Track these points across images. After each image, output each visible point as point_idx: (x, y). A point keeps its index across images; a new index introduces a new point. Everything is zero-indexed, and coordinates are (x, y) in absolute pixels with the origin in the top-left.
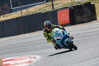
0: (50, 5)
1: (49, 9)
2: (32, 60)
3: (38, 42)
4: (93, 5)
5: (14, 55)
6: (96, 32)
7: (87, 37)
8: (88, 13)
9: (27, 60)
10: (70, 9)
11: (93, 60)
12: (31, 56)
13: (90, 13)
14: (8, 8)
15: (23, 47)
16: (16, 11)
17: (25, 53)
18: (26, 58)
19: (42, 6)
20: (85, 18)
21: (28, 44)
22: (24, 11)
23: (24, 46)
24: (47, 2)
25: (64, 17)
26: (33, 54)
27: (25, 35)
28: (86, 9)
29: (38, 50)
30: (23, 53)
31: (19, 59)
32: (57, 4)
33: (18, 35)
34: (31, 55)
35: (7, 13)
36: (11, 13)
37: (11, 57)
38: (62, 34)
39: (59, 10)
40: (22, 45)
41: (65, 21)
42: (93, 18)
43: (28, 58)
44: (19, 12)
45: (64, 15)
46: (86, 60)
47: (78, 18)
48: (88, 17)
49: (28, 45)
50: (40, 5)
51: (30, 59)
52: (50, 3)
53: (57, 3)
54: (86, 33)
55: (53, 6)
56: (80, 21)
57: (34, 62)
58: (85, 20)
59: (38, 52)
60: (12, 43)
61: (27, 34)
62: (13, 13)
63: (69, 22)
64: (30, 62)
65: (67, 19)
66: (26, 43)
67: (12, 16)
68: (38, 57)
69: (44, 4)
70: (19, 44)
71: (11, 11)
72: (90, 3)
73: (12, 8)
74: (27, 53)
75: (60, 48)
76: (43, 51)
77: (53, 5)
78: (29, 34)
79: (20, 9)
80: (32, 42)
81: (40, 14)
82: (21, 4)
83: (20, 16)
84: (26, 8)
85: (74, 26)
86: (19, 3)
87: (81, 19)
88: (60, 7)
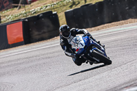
4: (56, 15)
8: (48, 27)
10: (24, 22)
11: (58, 90)
13: (51, 26)
20: (44, 33)
28: (46, 21)
32: (5, 16)
39: (8, 24)
41: (18, 38)
45: (15, 31)
47: (35, 34)
48: (49, 31)
53: (6, 14)
54: (47, 54)
56: (38, 37)
58: (44, 35)
63: (23, 40)
65: (21, 35)
72: (52, 12)
85: (30, 45)
87: (39, 35)
88: (10, 20)
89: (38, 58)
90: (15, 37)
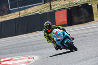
0: (48, 6)
1: (47, 10)
2: (30, 60)
4: (91, 6)
5: (12, 55)
6: (93, 32)
7: (85, 38)
8: (85, 14)
10: (68, 10)
11: (90, 60)
12: (29, 57)
13: (87, 14)
14: (6, 9)
15: (21, 48)
18: (24, 59)
19: (40, 7)
20: (82, 18)
23: (23, 46)
24: (45, 3)
25: (62, 18)
28: (84, 10)
29: (36, 50)
32: (54, 5)
38: (62, 35)
39: (56, 11)
40: (20, 45)
44: (17, 13)
45: (61, 16)
46: (83, 60)
47: (76, 19)
48: (85, 18)
51: (28, 60)
52: (48, 4)
54: (84, 33)
56: (77, 21)
58: (82, 20)
59: (36, 52)
60: (10, 44)
63: (66, 23)
64: (28, 62)
65: (65, 20)
68: (36, 58)
70: (18, 44)
71: (10, 12)
72: (88, 4)
73: (10, 9)
75: (61, 49)
76: (41, 51)
77: (51, 6)
79: (19, 10)
80: (30, 42)
82: (19, 5)
84: (24, 9)
87: (78, 19)
88: (58, 8)
89: (77, 36)
90: (61, 21)
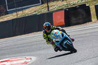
0: (45, 7)
1: (45, 11)
2: (28, 61)
3: (34, 43)
4: (88, 7)
5: (10, 56)
6: (91, 33)
7: (82, 39)
8: (83, 15)
9: (23, 61)
10: (66, 11)
11: (88, 60)
12: (27, 58)
13: (85, 14)
14: (4, 10)
15: (19, 49)
16: (12, 13)
17: (20, 54)
18: (21, 59)
19: (38, 8)
20: (80, 19)
21: (24, 45)
22: (20, 12)
23: (20, 47)
24: (42, 4)
25: (59, 18)
26: (29, 55)
27: (21, 36)
28: (81, 11)
29: (34, 51)
30: (19, 55)
31: (15, 61)
32: (52, 6)
33: (14, 36)
34: (27, 56)
35: (2, 15)
36: (7, 15)
37: (7, 58)
38: (61, 36)
39: (54, 11)
40: (18, 46)
41: (60, 22)
42: (88, 19)
43: (24, 59)
44: (15, 14)
45: (59, 17)
46: (81, 61)
47: (73, 20)
49: (23, 47)
50: (35, 7)
51: (25, 60)
52: (45, 5)
53: (52, 5)
54: (81, 34)
55: (48, 8)
56: (75, 22)
57: (29, 63)
58: (80, 21)
59: (33, 53)
60: (8, 45)
61: (22, 36)
62: (9, 15)
63: (64, 24)
64: (26, 63)
65: (63, 20)
66: (22, 44)
67: (8, 18)
68: (34, 58)
69: (40, 6)
70: (15, 45)
71: (7, 13)
72: (85, 5)
73: (8, 10)
74: (23, 54)
75: (61, 50)
76: (38, 52)
77: (48, 6)
78: (25, 35)
79: (16, 11)
80: (27, 43)
81: (35, 15)
82: (17, 6)
83: (15, 17)
84: (22, 10)
86: (15, 5)
87: (76, 20)
88: (55, 9)
90: (59, 22)
